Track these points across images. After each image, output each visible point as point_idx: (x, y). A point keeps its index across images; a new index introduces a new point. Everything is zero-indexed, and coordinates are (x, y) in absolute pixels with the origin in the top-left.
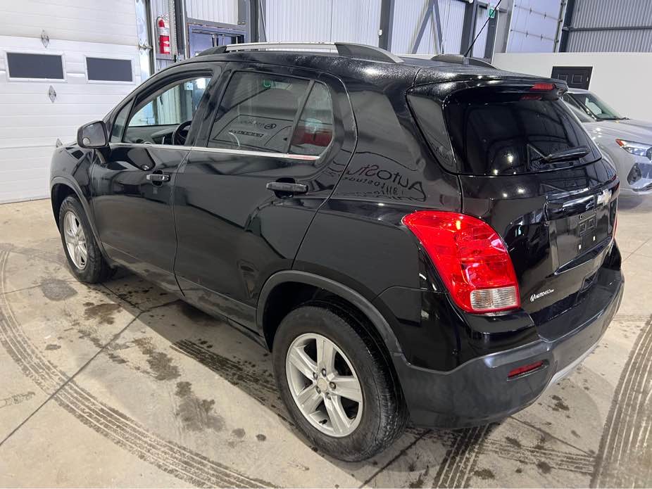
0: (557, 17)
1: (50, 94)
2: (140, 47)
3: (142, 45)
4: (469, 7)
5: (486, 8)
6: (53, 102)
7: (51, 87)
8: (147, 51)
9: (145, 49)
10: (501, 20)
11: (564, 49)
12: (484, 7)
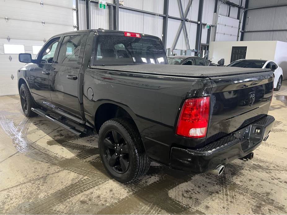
0: (238, 27)
4: (198, 25)
5: (206, 25)
10: (212, 29)
11: (242, 40)
12: (205, 25)
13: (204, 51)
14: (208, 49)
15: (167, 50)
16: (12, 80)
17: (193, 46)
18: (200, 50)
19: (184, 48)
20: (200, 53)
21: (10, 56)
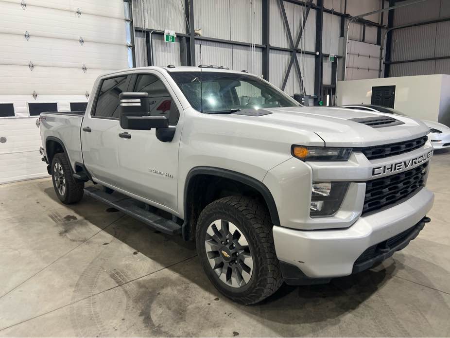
0: (379, 56)
4: (317, 57)
10: (339, 62)
11: (387, 75)
12: (327, 56)
13: (328, 96)
14: (334, 93)
17: (310, 90)
18: (322, 95)
20: (322, 99)
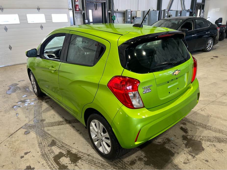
1: (41, 27)
2: (69, 9)
3: (70, 9)
6: (42, 30)
7: (41, 25)
8: (72, 10)
9: (71, 10)
13: (199, 10)
14: (203, 9)
15: (163, 12)
16: (11, 51)
17: (188, 6)
18: (195, 10)
19: (180, 9)
20: (195, 13)
21: (5, 26)
